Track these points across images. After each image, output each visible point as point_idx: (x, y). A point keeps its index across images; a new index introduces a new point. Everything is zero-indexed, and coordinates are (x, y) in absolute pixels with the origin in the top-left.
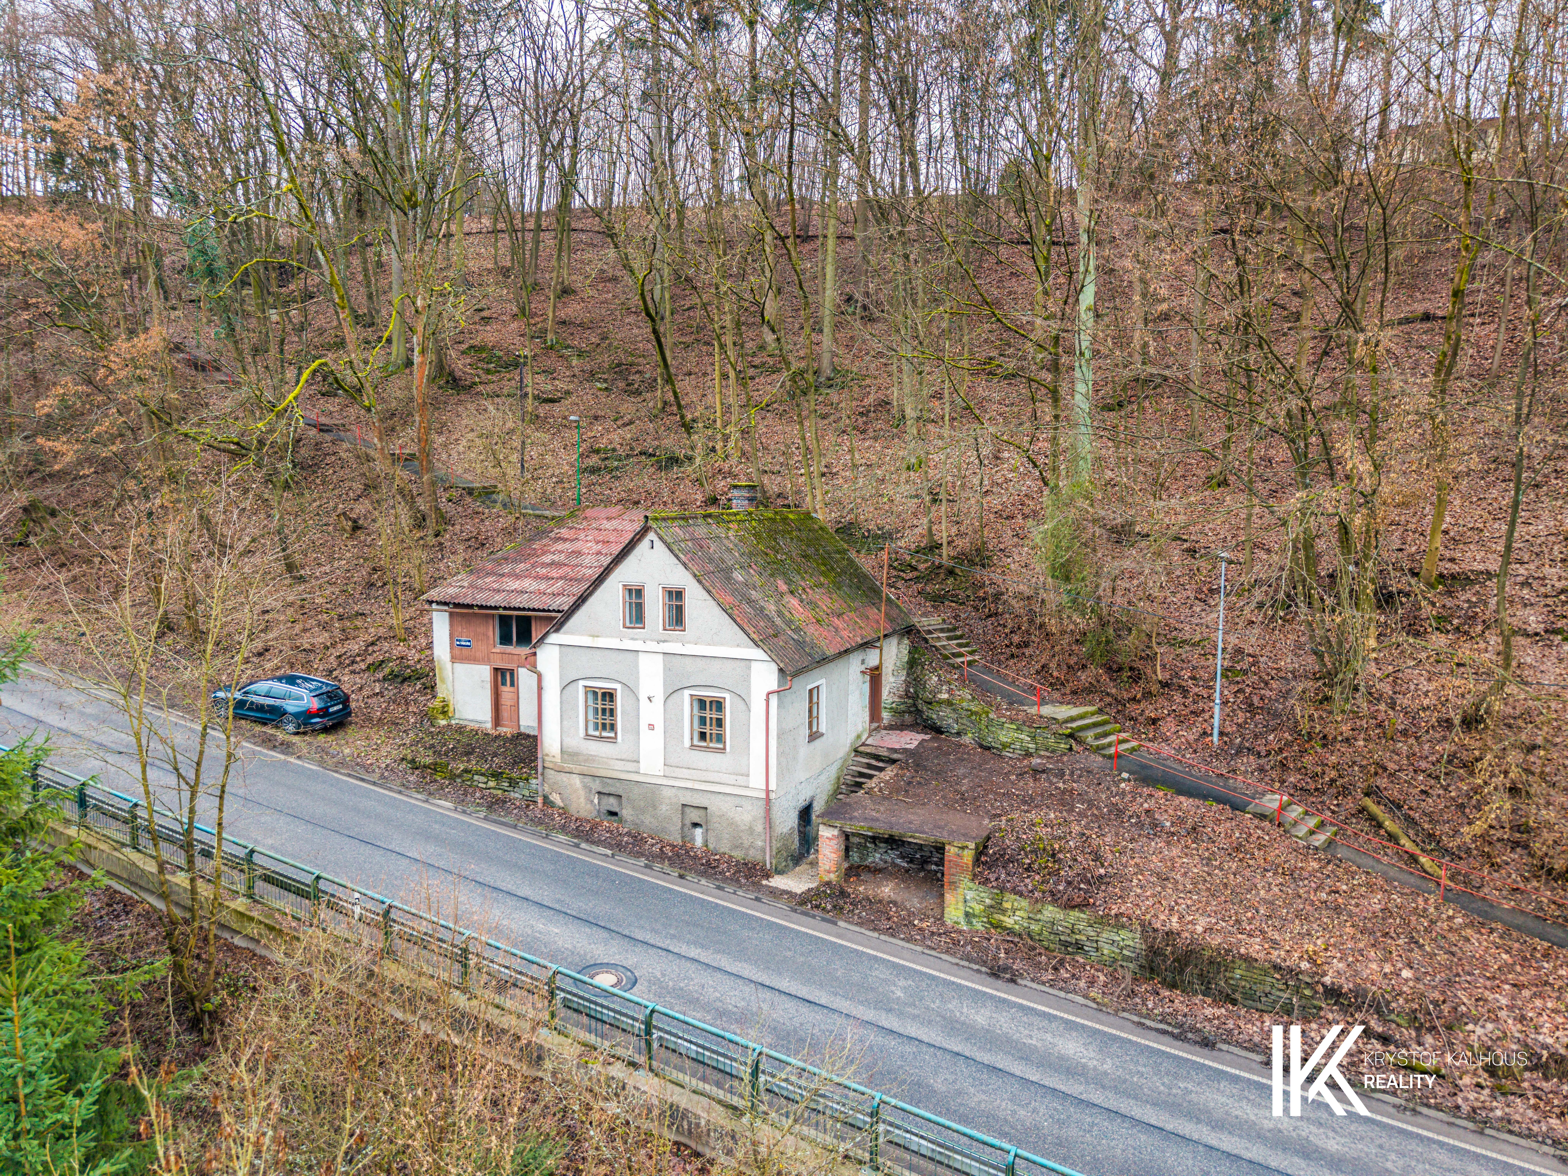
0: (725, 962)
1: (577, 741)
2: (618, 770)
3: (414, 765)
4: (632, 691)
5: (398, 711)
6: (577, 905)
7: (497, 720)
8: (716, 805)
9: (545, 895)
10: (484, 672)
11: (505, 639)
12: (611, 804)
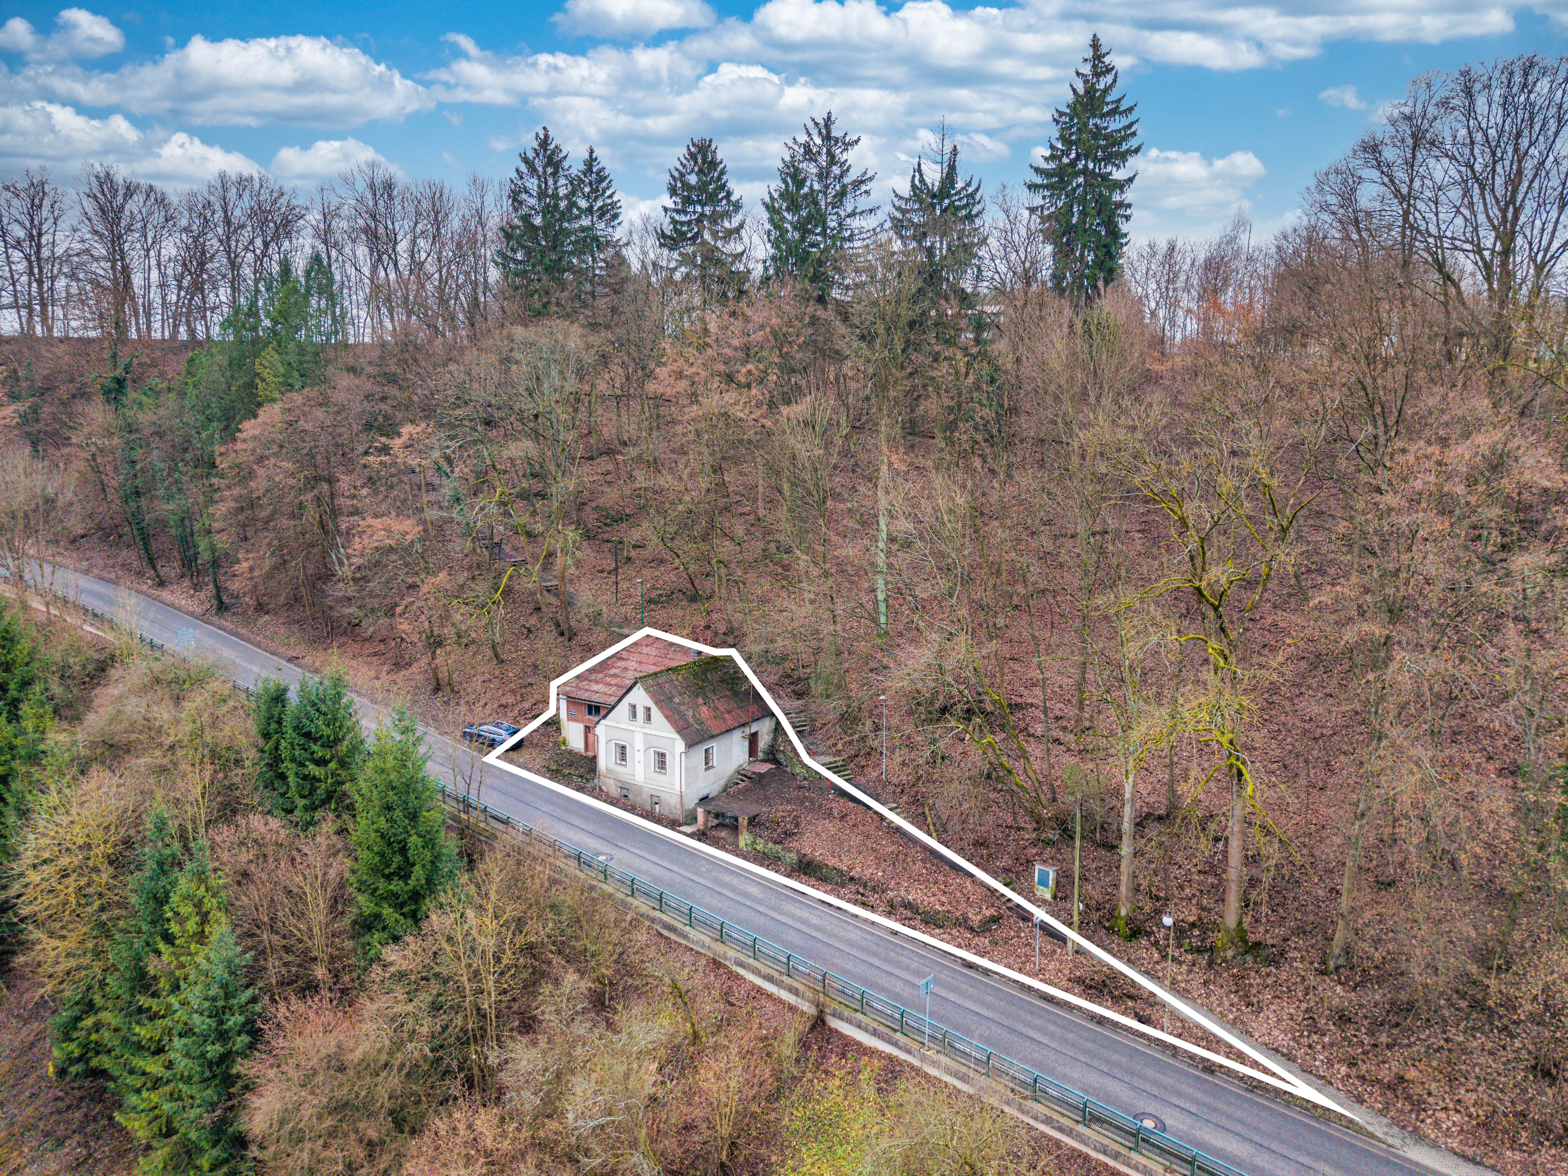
0: (647, 856)
1: (612, 765)
2: (627, 779)
3: (549, 770)
4: (632, 747)
5: (544, 740)
6: (601, 832)
7: (586, 749)
8: (663, 796)
9: (590, 828)
10: (581, 727)
11: (590, 713)
12: (625, 792)
